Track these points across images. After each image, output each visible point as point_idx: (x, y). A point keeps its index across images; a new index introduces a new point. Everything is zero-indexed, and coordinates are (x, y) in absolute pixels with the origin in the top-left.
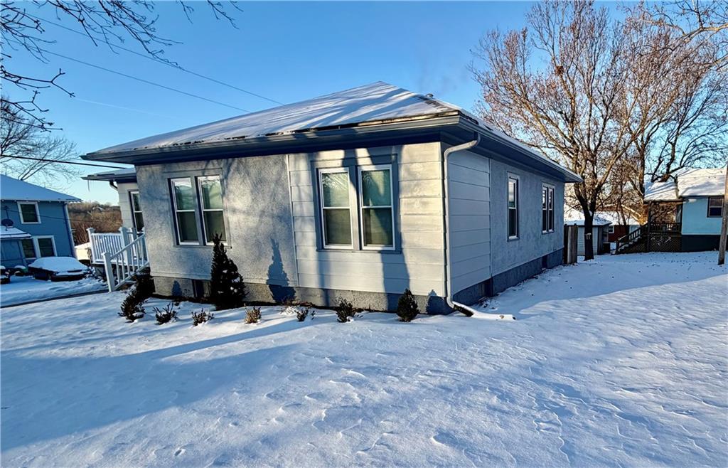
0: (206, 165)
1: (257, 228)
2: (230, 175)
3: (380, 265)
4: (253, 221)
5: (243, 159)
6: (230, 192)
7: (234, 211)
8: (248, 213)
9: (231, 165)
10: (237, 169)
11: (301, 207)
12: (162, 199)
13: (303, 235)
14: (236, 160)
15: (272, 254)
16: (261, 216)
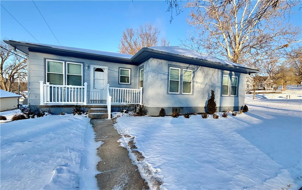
0: (189, 66)
1: (204, 89)
2: (197, 71)
3: (234, 100)
4: (203, 86)
5: (203, 67)
6: (196, 76)
7: (197, 82)
8: (201, 84)
9: (198, 68)
10: (201, 69)
11: (218, 84)
12: (164, 74)
13: (217, 92)
14: (201, 67)
15: (208, 97)
16: (206, 85)
